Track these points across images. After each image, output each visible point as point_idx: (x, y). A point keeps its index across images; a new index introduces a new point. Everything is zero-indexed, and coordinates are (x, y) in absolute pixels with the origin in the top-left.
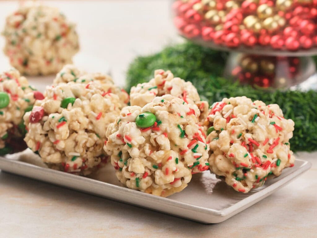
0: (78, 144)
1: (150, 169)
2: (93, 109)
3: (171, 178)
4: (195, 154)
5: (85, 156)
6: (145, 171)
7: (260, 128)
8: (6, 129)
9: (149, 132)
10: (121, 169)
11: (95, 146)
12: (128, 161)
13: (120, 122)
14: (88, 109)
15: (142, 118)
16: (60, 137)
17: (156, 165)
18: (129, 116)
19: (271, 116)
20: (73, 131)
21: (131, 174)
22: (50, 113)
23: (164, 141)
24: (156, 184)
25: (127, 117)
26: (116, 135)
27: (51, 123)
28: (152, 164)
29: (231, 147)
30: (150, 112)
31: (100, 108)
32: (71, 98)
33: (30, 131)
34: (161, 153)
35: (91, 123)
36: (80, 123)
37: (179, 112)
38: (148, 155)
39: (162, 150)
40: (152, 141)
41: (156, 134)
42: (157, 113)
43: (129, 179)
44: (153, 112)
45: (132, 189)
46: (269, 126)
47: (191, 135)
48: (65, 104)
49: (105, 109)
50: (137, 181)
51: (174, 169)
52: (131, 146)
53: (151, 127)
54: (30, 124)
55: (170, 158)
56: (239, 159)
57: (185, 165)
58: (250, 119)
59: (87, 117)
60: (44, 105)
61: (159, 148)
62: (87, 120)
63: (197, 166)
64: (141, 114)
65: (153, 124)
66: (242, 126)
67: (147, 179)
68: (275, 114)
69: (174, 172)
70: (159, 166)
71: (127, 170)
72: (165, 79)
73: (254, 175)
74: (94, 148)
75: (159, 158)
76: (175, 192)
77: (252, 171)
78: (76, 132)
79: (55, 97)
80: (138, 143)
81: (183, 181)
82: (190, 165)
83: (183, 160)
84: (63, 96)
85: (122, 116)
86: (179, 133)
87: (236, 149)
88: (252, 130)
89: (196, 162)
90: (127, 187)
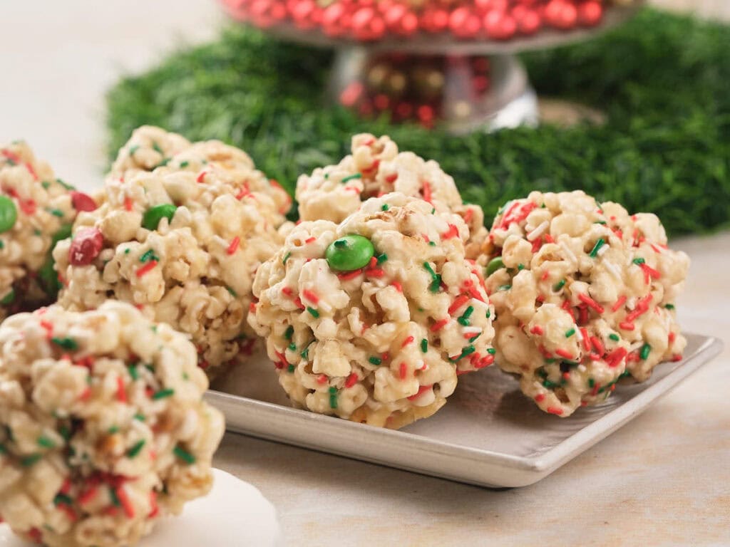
0: (186, 311)
1: (362, 365)
2: (219, 230)
3: (412, 386)
4: (467, 330)
5: (203, 339)
6: (351, 372)
7: (607, 270)
8: (10, 280)
9: (358, 280)
10: (291, 368)
11: (225, 316)
12: (309, 348)
13: (289, 259)
14: (206, 232)
15: (342, 249)
16: (145, 297)
17: (376, 355)
18: (310, 245)
19: (637, 242)
20: (173, 284)
21: (320, 378)
22: (118, 243)
23: (393, 301)
24: (376, 401)
25: (304, 246)
26: (281, 288)
27: (122, 265)
28: (367, 355)
29: (537, 311)
30: (358, 233)
31: (235, 226)
32: (166, 206)
33: (71, 283)
34: (389, 328)
35: (215, 262)
36: (189, 263)
37: (425, 233)
38: (358, 334)
39: (392, 321)
40: (367, 301)
41: (375, 285)
42: (375, 236)
43: (313, 391)
44: (366, 234)
45: (321, 414)
46: (629, 267)
47: (455, 284)
48: (151, 220)
49: (244, 230)
50: (334, 393)
51: (420, 365)
52: (316, 314)
53: (362, 269)
54: (70, 267)
55: (409, 340)
56: (553, 341)
57: (441, 355)
58: (588, 248)
59: (205, 248)
60: (104, 223)
61: (382, 318)
62: (206, 257)
63: (469, 357)
64: (339, 240)
65: (366, 262)
66: (566, 263)
67: (356, 389)
68: (647, 239)
69: (418, 373)
70: (383, 359)
71: (309, 369)
72: (378, 157)
73: (586, 379)
74: (224, 321)
75: (383, 341)
76: (417, 417)
77: (582, 368)
78: (181, 285)
79: (128, 203)
80: (333, 307)
81: (438, 391)
82: (454, 355)
83: (437, 343)
84: (146, 201)
85: (294, 245)
86: (429, 281)
87: (547, 317)
88: (589, 275)
89: (466, 347)
90: (309, 410)
